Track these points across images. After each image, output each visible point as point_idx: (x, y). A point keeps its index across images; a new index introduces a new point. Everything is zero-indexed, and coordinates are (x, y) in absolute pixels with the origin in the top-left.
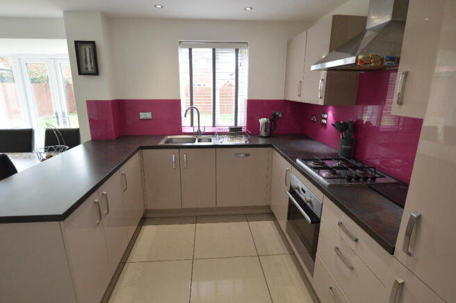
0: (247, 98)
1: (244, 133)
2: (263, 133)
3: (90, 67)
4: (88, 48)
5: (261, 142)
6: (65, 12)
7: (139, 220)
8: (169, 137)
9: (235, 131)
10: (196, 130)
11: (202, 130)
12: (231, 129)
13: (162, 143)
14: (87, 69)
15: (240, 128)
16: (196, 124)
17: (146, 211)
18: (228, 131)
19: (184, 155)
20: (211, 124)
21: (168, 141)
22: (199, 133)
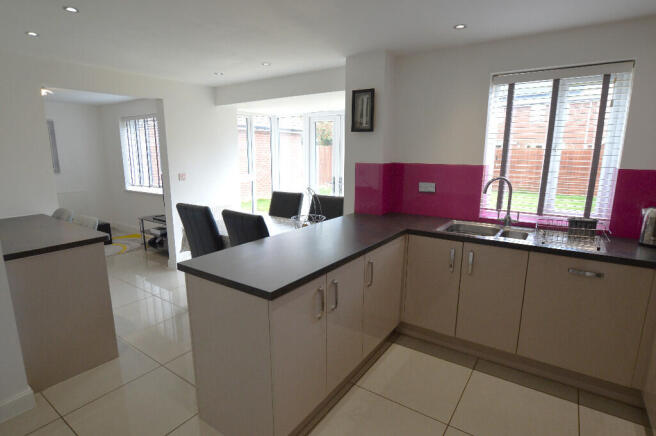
0: (618, 167)
1: (600, 233)
2: (647, 236)
3: (365, 121)
4: (366, 98)
5: (640, 254)
6: (349, 58)
7: (388, 333)
8: (455, 222)
9: (580, 227)
10: (503, 216)
11: (513, 217)
12: (573, 222)
13: (440, 229)
14: (361, 124)
15: (594, 223)
16: (505, 206)
17: (402, 324)
18: (566, 224)
19: (470, 252)
20: (535, 210)
21: (451, 228)
22: (507, 222)
